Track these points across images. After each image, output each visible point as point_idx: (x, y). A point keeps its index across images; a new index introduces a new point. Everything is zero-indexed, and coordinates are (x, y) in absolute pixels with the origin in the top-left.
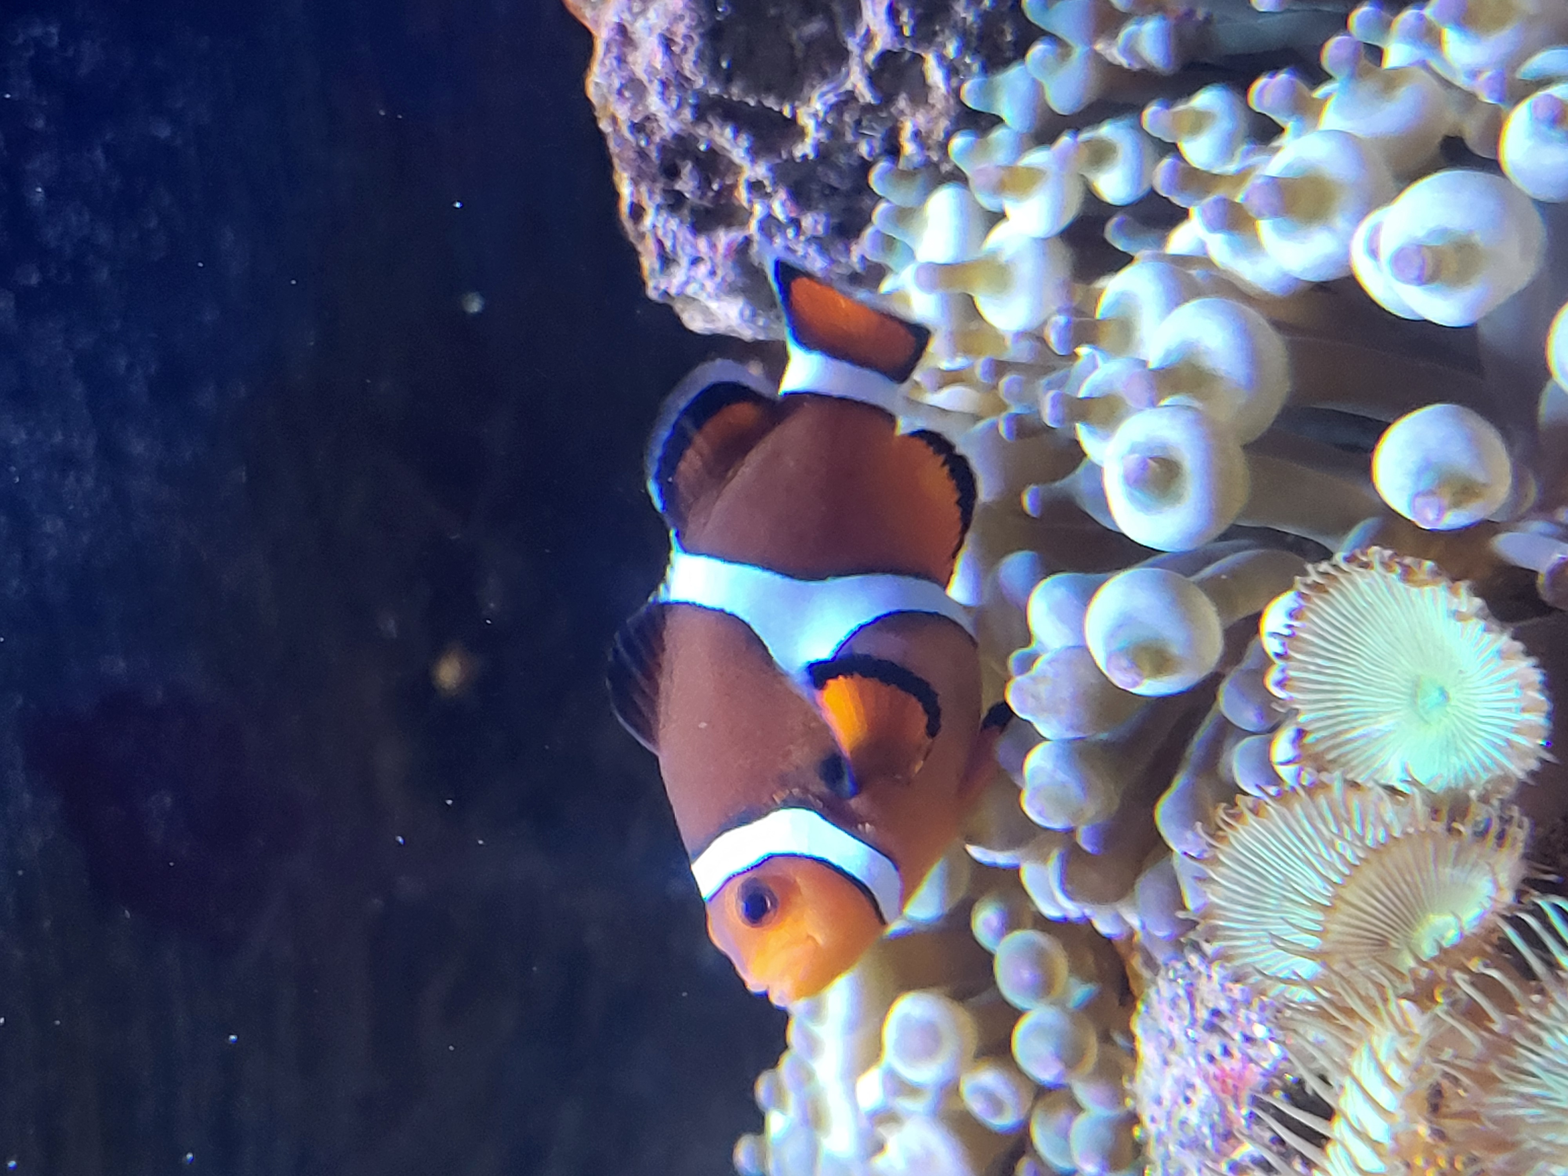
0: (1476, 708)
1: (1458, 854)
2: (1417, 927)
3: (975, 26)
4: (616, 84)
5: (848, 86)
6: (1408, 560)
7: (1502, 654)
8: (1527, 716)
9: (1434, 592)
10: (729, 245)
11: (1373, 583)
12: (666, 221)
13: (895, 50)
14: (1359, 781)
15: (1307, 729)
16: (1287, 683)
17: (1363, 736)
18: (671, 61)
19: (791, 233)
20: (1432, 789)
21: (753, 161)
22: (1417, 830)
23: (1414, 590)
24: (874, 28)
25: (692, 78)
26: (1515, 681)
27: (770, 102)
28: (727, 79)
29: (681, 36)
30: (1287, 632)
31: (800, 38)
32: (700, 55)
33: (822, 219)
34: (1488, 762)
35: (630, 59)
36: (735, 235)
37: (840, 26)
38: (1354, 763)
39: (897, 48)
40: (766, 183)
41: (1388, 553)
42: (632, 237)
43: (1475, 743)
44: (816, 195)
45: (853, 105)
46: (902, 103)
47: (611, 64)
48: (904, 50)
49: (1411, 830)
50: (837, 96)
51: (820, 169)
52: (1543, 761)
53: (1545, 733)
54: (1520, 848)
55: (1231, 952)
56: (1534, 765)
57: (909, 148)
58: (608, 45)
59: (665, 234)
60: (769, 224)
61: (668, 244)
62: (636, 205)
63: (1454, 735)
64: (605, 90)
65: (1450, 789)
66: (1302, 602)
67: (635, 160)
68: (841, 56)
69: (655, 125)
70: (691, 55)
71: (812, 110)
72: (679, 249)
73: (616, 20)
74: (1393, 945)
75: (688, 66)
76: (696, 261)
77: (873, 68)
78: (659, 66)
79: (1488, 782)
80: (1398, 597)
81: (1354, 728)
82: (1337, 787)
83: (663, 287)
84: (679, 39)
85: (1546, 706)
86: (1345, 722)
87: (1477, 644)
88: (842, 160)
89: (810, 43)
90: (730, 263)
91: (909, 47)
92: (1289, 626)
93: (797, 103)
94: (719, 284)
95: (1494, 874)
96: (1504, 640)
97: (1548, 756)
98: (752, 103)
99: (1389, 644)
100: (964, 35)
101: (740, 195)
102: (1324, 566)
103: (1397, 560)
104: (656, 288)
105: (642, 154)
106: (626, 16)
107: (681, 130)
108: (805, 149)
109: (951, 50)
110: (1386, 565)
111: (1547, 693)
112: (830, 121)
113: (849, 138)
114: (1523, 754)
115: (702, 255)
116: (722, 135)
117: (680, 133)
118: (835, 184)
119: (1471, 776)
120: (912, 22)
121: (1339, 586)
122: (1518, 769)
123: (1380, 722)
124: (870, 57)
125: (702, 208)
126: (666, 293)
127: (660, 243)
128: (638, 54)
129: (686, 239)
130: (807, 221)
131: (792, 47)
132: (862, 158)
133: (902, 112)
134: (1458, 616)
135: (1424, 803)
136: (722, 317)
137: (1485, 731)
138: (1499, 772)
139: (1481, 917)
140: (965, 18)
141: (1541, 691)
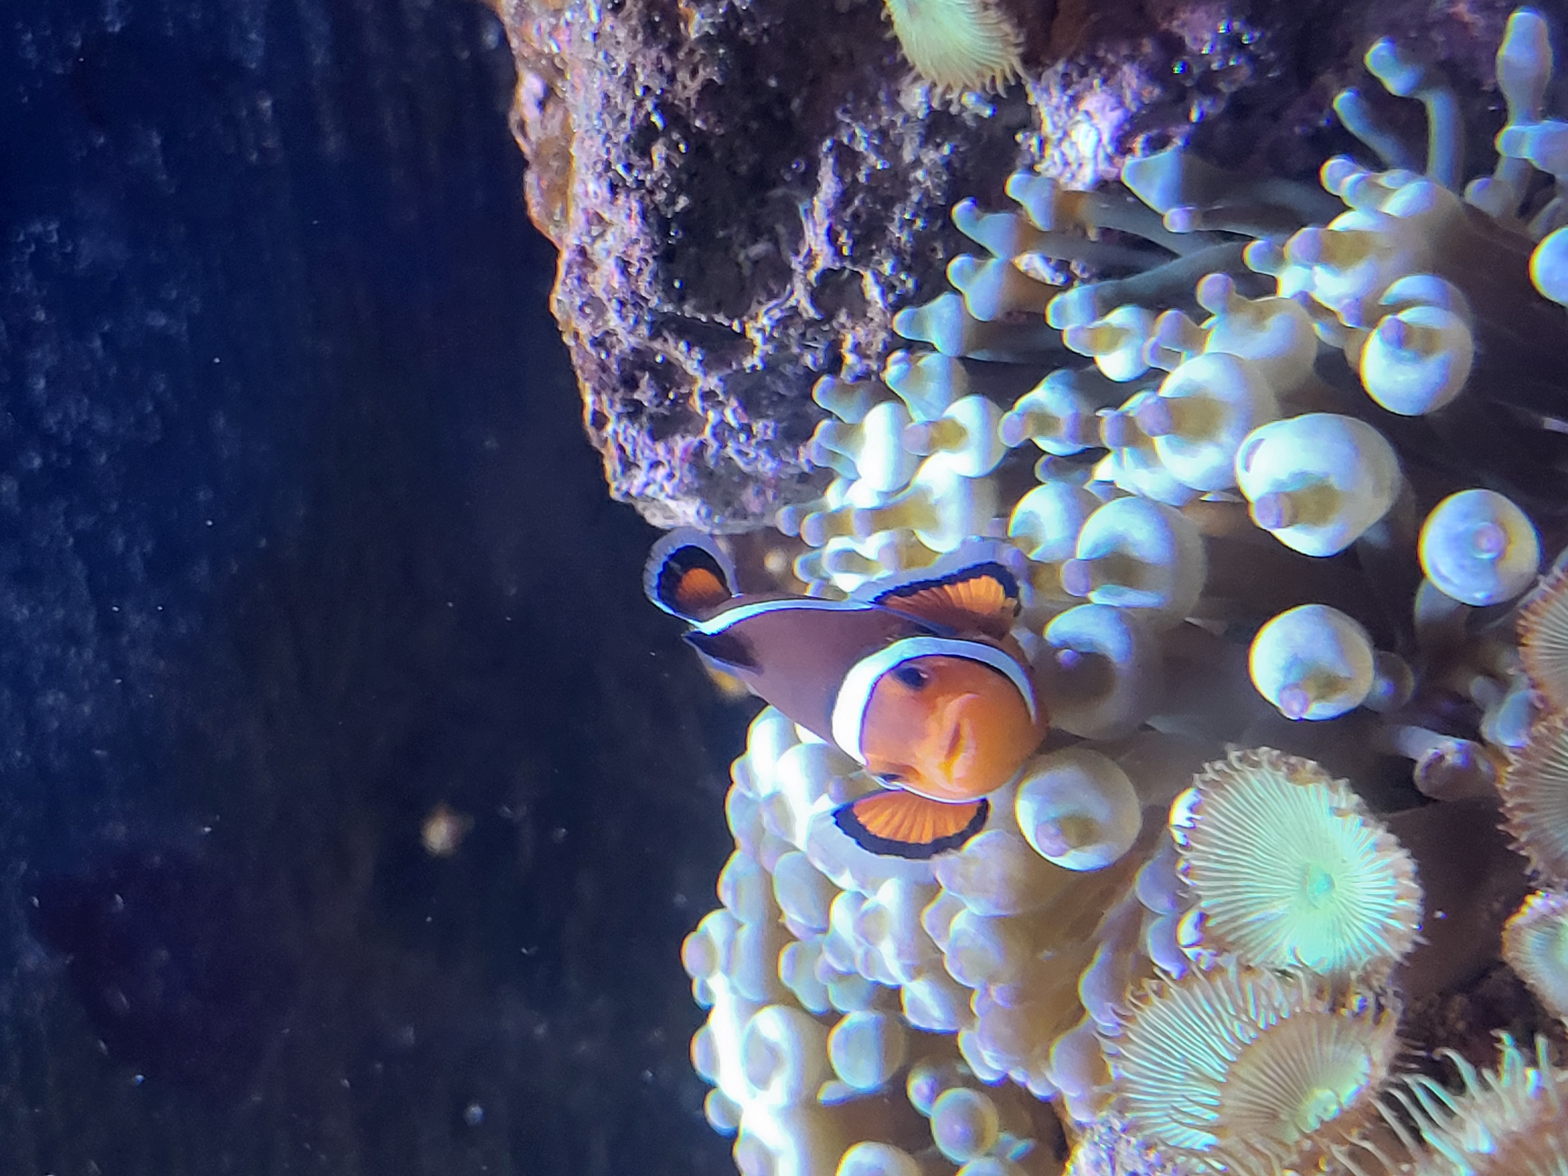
0: (1357, 894)
1: (1339, 1032)
2: (1304, 1100)
3: (909, 245)
4: (578, 301)
5: (792, 302)
6: (1293, 760)
7: (1378, 847)
8: (1401, 902)
9: (1316, 787)
10: (685, 450)
11: (1263, 780)
12: (626, 428)
13: (836, 269)
14: (1252, 964)
15: (1208, 913)
16: (1190, 871)
17: (1259, 920)
18: (628, 281)
19: (742, 437)
20: (1318, 970)
21: (706, 374)
22: (1302, 1010)
23: (1300, 788)
24: (816, 249)
25: (648, 297)
26: (1390, 872)
27: (720, 318)
28: (680, 298)
29: (636, 259)
30: (1188, 824)
31: (747, 257)
32: (655, 276)
33: (772, 424)
34: (1369, 944)
35: (590, 279)
36: (692, 440)
37: (784, 246)
38: (1252, 944)
39: (837, 266)
40: (718, 391)
41: (1276, 753)
42: (595, 443)
43: (1357, 927)
44: (765, 402)
45: (797, 320)
46: (843, 318)
47: (572, 283)
48: (844, 268)
49: (1298, 1010)
50: (782, 311)
51: (768, 378)
52: (1416, 943)
53: (1418, 918)
54: (1394, 1026)
55: (1142, 1123)
56: (1408, 947)
57: (850, 359)
58: (570, 266)
59: (626, 439)
60: (722, 431)
61: (629, 449)
62: (599, 412)
63: (1338, 919)
64: (568, 307)
65: (1332, 972)
66: (1200, 797)
67: (596, 371)
68: (785, 274)
69: (614, 338)
70: (646, 277)
71: (759, 325)
72: (638, 452)
73: (577, 242)
74: (1282, 1117)
75: (643, 287)
76: (655, 465)
77: (815, 285)
78: (616, 286)
79: (1369, 963)
80: (1287, 793)
81: (1251, 913)
82: (1232, 970)
83: (624, 488)
84: (634, 261)
85: (1419, 893)
86: (1244, 907)
87: (1357, 837)
88: (788, 369)
89: (756, 263)
90: (686, 466)
91: (848, 265)
92: (1190, 819)
93: (745, 318)
94: (678, 485)
95: (1368, 1052)
96: (1379, 833)
97: (1421, 940)
98: (704, 319)
99: (1280, 835)
100: (898, 253)
101: (694, 401)
102: (1219, 765)
103: (1284, 759)
104: (618, 489)
105: (603, 367)
106: (586, 239)
107: (639, 343)
108: (753, 361)
109: (887, 268)
110: (1274, 765)
111: (1419, 881)
112: (776, 335)
113: (795, 350)
114: (1399, 937)
115: (661, 458)
116: (676, 348)
117: (636, 346)
118: (782, 391)
119: (1355, 958)
120: (850, 242)
121: (1233, 782)
122: (1394, 951)
123: (1274, 907)
124: (812, 275)
125: (660, 416)
126: (628, 494)
127: (621, 448)
128: (596, 274)
129: (645, 443)
130: (757, 427)
131: (738, 265)
132: (807, 367)
133: (843, 326)
134: (1337, 812)
135: (1310, 985)
136: (680, 515)
137: (1364, 915)
138: (1378, 954)
139: (1358, 1092)
140: (899, 238)
141: (1414, 880)
